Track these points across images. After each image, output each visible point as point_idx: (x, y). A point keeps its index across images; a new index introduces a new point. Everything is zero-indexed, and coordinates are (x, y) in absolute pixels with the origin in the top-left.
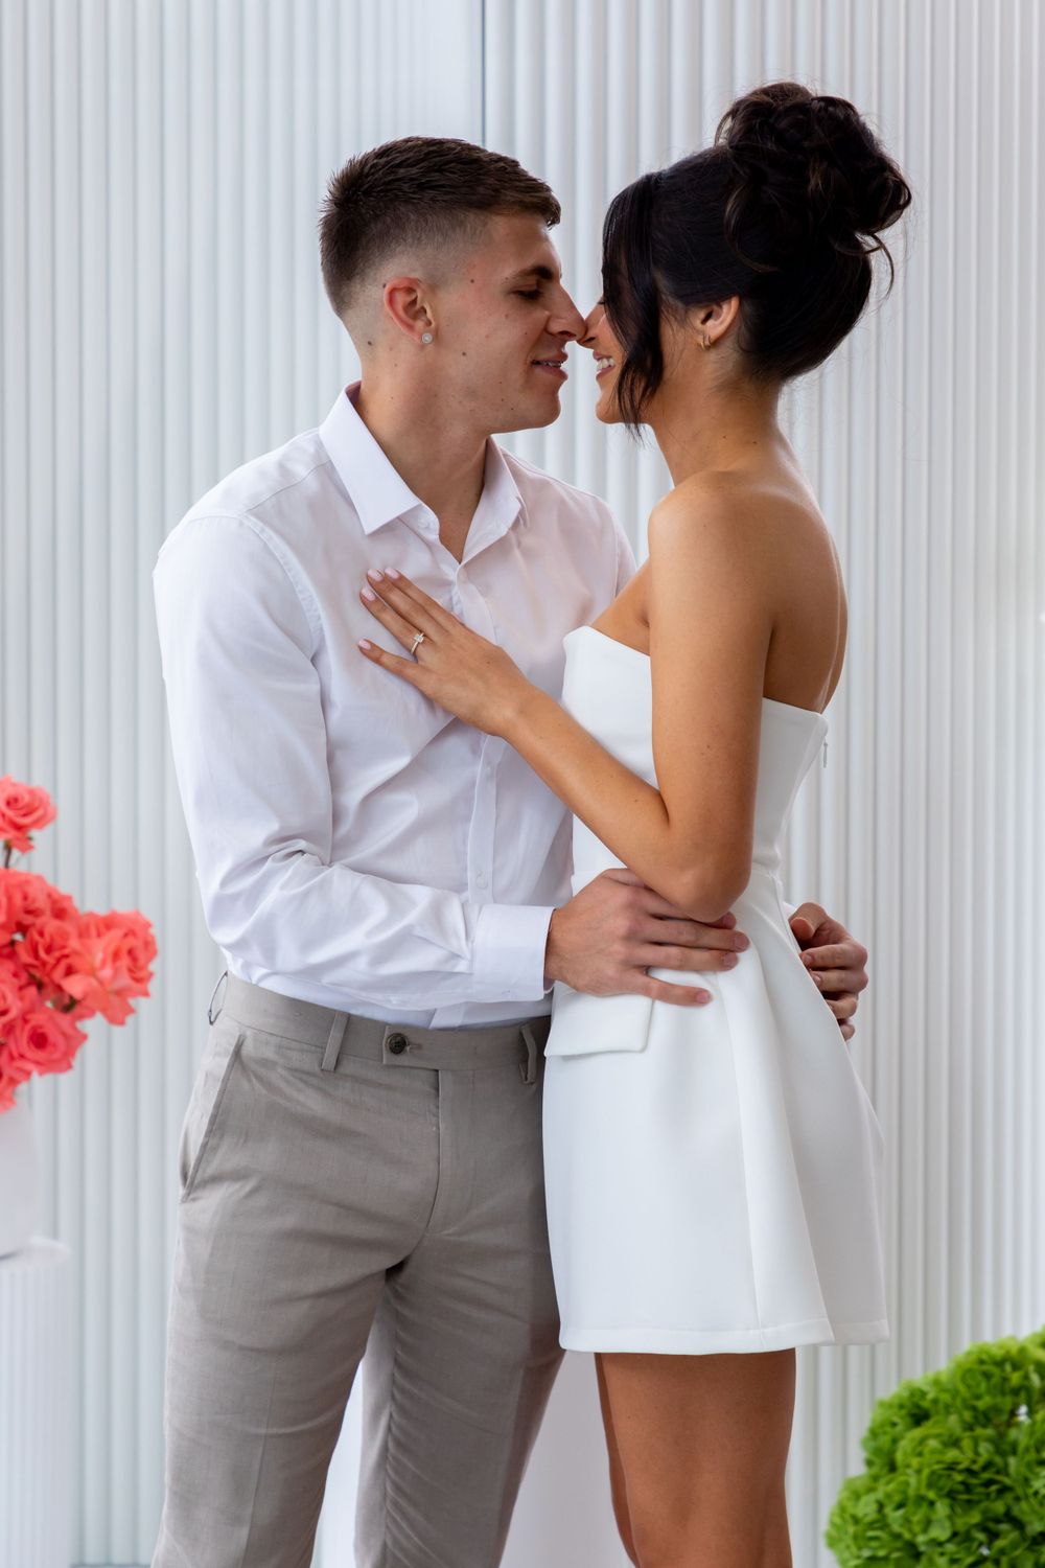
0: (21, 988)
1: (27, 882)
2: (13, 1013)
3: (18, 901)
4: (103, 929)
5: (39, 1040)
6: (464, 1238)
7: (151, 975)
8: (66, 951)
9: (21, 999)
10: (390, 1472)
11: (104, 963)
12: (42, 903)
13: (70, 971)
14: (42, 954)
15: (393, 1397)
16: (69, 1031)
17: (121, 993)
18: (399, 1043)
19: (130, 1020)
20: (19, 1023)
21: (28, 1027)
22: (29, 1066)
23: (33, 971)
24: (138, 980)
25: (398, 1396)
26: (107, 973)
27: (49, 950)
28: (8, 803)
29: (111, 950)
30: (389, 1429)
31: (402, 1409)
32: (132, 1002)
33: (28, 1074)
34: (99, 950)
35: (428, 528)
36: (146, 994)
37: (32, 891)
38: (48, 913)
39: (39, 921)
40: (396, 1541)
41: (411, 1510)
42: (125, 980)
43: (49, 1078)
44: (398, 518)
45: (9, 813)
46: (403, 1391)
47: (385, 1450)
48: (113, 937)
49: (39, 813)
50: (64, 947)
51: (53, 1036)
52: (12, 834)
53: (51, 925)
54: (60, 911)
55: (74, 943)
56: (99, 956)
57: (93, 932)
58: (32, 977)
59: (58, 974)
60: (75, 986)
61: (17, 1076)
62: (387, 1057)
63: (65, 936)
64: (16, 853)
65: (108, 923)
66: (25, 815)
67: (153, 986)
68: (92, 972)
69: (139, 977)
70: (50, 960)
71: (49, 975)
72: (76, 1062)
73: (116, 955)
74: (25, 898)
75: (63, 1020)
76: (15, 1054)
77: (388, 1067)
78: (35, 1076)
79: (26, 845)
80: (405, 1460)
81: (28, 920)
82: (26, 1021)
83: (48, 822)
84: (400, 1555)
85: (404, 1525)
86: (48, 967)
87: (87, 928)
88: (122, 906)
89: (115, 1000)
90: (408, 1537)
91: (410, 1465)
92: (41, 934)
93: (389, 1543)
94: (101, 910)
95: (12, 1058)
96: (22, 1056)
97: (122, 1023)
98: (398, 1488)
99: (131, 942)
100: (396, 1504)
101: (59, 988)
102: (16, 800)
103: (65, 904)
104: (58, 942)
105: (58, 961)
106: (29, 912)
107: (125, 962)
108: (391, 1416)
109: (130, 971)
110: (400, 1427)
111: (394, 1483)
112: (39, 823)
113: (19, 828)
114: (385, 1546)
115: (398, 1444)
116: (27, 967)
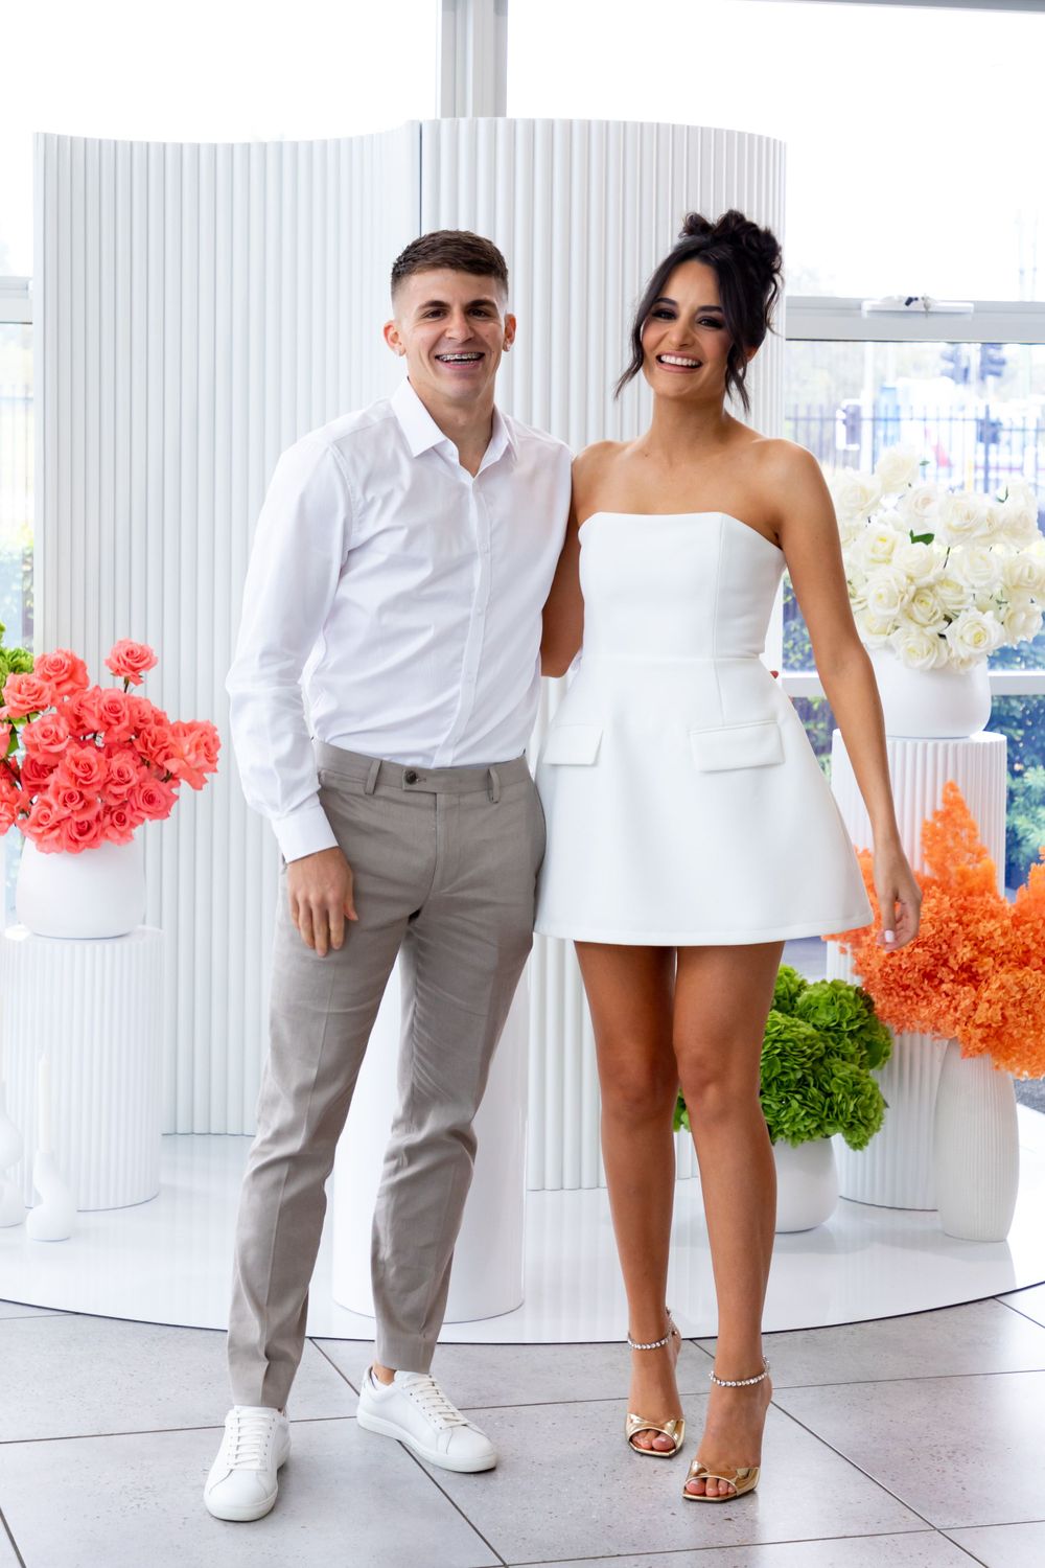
0: (137, 767)
1: (140, 703)
2: (134, 782)
3: (135, 713)
4: (187, 731)
5: (150, 799)
6: (455, 895)
7: (217, 759)
8: (165, 745)
9: (138, 773)
10: (415, 1039)
11: (190, 750)
12: (149, 715)
13: (167, 757)
14: (150, 745)
15: (417, 994)
16: (168, 794)
17: (200, 770)
18: (412, 776)
19: (205, 786)
20: (137, 788)
21: (143, 791)
22: (143, 815)
23: (144, 757)
24: (211, 762)
25: (419, 992)
26: (192, 757)
27: (154, 745)
28: (127, 654)
29: (194, 743)
30: (414, 1012)
31: (421, 1000)
32: (205, 775)
33: (143, 820)
34: (186, 745)
35: (452, 455)
36: (215, 771)
37: (144, 708)
38: (153, 722)
39: (148, 726)
40: (419, 1083)
41: (427, 1062)
42: (203, 762)
43: (156, 822)
44: (433, 448)
45: (129, 660)
46: (422, 989)
47: (412, 1025)
48: (194, 736)
49: (148, 659)
50: (165, 742)
51: (158, 796)
52: (130, 673)
53: (155, 729)
54: (160, 721)
55: (170, 739)
56: (187, 748)
57: (182, 734)
58: (143, 760)
59: (160, 759)
60: (172, 766)
61: (135, 821)
62: (405, 786)
63: (165, 735)
64: (131, 685)
65: (190, 728)
66: (137, 662)
67: (219, 765)
68: (183, 757)
69: (211, 759)
70: (155, 750)
71: (154, 759)
72: (173, 812)
73: (197, 747)
74: (139, 713)
75: (164, 787)
76: (135, 807)
77: (406, 791)
78: (147, 821)
79: (138, 680)
80: (423, 1032)
81: (141, 726)
82: (141, 787)
83: (152, 667)
84: (422, 1091)
85: (424, 1072)
86: (154, 755)
87: (178, 731)
88: (201, 719)
89: (196, 774)
90: (426, 1080)
91: (427, 1035)
92: (149, 734)
93: (416, 1084)
94: (186, 720)
95: (133, 809)
96: (139, 808)
97: (201, 789)
98: (420, 1050)
99: (205, 738)
100: (419, 1059)
101: (161, 767)
102: (132, 652)
103: (163, 717)
104: (160, 738)
105: (161, 750)
106: (141, 721)
107: (203, 750)
108: (416, 1005)
109: (206, 755)
110: (421, 1013)
111: (417, 1046)
112: (148, 666)
113: (135, 670)
114: (413, 1085)
115: (420, 1022)
116: (140, 754)
